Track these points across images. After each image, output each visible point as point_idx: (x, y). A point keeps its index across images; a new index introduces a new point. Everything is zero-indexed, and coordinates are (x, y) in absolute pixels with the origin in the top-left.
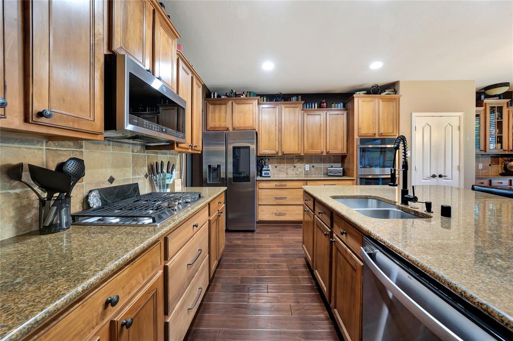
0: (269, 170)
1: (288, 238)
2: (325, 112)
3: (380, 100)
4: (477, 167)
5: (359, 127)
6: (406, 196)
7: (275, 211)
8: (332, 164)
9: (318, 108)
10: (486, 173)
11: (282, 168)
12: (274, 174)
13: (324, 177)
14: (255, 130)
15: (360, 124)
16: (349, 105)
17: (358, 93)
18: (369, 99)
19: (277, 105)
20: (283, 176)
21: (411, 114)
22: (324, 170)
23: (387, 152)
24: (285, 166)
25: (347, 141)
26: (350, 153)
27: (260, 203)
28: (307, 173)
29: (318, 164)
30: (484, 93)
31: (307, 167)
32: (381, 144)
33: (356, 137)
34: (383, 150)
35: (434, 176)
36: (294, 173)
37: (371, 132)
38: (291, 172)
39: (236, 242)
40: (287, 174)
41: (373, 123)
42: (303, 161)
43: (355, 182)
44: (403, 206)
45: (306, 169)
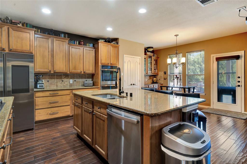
0: (43, 84)
1: (61, 127)
2: (83, 48)
3: (111, 46)
4: (145, 80)
5: (101, 59)
6: (120, 91)
7: (50, 112)
8: (86, 79)
9: (78, 44)
10: (148, 83)
11: (53, 82)
12: (47, 86)
13: (82, 87)
14: (32, 53)
15: (102, 58)
16: (96, 46)
17: (101, 40)
18: (106, 45)
19: (50, 37)
20: (54, 88)
21: (123, 55)
22: (82, 83)
23: (113, 73)
24: (56, 80)
25: (95, 66)
26: (97, 73)
27: (36, 108)
28: (71, 85)
29: (78, 79)
30: (147, 49)
31: (71, 81)
32: (111, 69)
33: (100, 64)
34: (112, 72)
35: (131, 85)
36: (62, 85)
37: (107, 62)
38: (60, 85)
39: (19, 139)
40: (57, 86)
41: (108, 57)
42: (68, 77)
43: (99, 88)
44: (120, 95)
45: (70, 83)
